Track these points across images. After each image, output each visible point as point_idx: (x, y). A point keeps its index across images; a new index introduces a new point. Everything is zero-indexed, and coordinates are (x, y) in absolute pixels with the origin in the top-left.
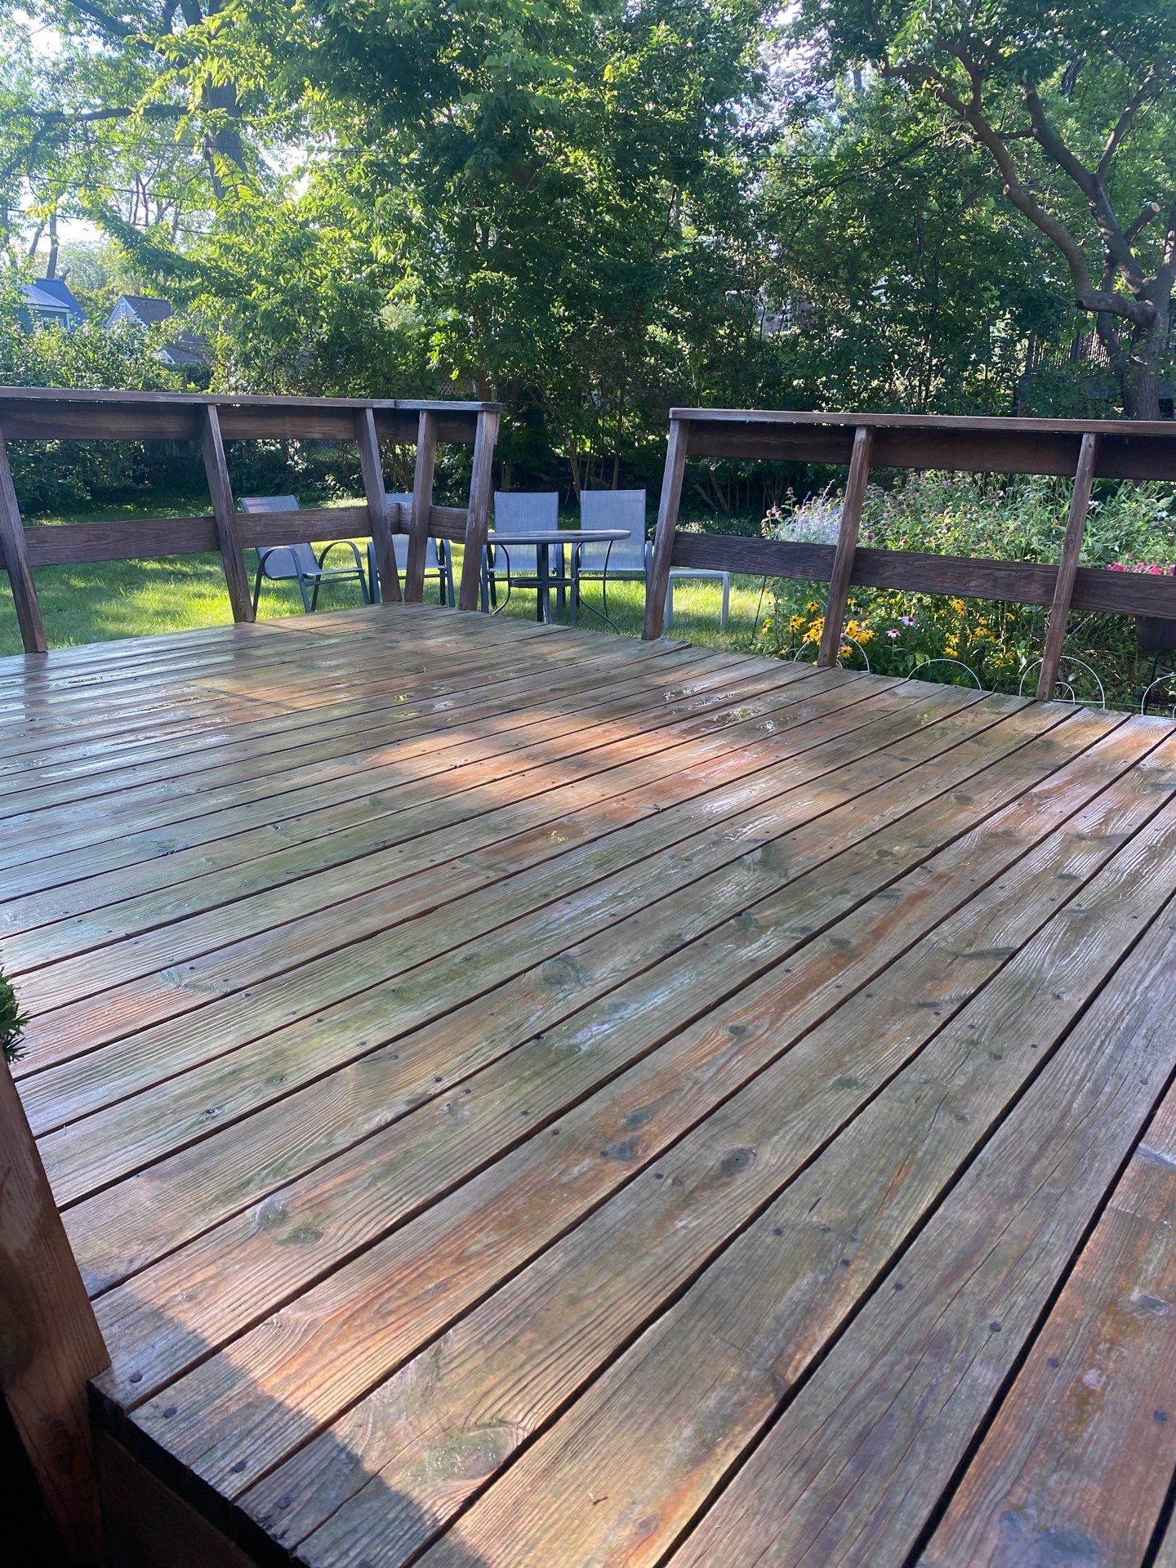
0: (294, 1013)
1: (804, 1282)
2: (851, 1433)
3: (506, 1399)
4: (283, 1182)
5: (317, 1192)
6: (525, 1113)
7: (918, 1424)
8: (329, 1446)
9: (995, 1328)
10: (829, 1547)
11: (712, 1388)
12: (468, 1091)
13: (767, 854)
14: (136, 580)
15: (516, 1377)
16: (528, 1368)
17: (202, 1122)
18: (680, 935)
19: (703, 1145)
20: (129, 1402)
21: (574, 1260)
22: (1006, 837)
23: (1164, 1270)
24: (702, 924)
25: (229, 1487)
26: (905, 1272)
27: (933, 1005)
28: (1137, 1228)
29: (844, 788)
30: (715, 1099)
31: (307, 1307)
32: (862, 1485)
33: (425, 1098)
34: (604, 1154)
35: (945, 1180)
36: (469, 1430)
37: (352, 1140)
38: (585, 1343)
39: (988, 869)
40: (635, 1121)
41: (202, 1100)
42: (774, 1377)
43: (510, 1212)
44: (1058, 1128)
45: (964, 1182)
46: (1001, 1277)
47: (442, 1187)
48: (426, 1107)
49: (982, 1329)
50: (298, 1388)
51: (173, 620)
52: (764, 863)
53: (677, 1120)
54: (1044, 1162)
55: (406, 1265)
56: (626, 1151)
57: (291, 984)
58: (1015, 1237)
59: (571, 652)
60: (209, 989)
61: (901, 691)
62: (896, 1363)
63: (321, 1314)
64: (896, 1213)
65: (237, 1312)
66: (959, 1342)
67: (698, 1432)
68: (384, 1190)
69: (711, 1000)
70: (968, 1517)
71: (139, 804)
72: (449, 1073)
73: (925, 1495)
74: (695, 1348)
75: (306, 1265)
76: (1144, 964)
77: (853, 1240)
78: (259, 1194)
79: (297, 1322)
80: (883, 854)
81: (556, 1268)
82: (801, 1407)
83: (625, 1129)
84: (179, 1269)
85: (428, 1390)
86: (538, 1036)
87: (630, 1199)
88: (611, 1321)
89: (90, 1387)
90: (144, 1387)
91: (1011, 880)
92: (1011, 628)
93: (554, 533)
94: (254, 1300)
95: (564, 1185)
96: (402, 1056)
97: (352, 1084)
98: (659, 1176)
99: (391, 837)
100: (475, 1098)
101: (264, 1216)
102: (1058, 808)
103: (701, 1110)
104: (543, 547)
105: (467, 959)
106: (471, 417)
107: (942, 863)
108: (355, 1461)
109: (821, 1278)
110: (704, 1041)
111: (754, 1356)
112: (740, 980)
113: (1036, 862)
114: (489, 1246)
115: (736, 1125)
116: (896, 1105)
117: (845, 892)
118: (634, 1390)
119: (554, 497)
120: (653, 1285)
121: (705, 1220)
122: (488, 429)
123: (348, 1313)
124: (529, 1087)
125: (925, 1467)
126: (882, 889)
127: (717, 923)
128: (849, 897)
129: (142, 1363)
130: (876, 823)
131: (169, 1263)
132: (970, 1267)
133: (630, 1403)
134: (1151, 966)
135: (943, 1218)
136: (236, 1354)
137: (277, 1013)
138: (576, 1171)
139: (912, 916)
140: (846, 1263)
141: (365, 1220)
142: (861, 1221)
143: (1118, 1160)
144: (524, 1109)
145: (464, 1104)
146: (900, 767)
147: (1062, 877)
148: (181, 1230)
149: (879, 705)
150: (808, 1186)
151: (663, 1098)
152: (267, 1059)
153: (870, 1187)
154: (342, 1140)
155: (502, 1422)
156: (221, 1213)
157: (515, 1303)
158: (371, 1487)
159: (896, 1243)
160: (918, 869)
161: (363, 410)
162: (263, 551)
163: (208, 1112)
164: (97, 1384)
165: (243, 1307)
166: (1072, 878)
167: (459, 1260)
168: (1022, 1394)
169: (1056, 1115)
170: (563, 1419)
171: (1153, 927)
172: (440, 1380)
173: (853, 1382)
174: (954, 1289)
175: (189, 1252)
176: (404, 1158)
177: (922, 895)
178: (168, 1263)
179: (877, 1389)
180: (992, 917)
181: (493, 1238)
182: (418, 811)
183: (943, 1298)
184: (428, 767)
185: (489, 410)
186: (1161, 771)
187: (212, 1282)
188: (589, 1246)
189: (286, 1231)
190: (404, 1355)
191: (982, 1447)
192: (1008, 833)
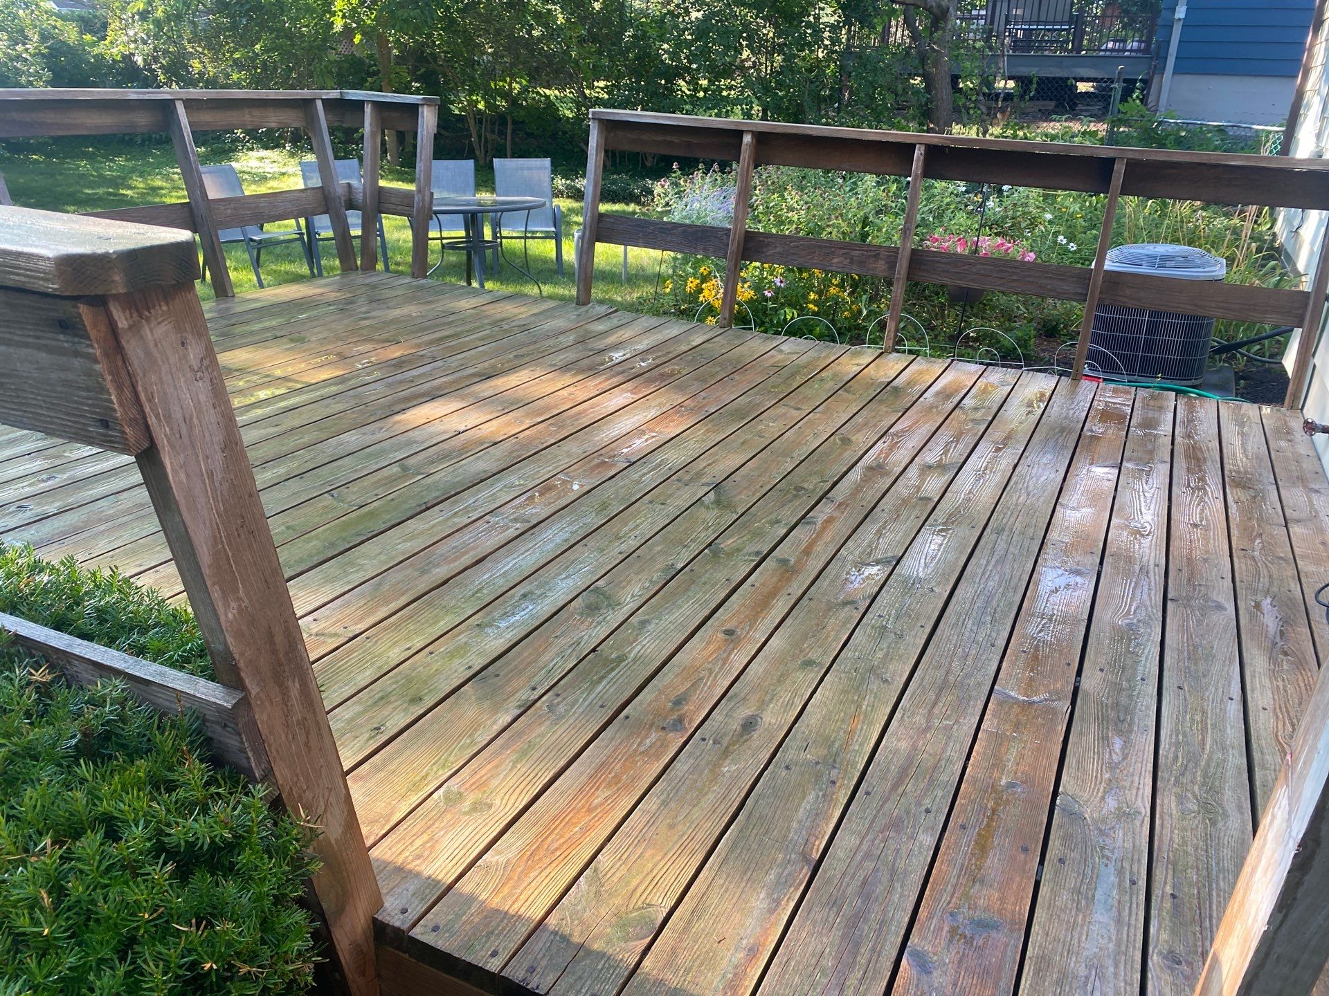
0: (409, 649)
1: (811, 797)
3: (648, 892)
4: (450, 773)
5: (478, 776)
6: (602, 706)
7: (893, 872)
9: (928, 811)
11: (771, 868)
12: (558, 695)
13: (718, 494)
15: (650, 877)
16: (655, 872)
17: (374, 737)
18: (673, 565)
19: (727, 715)
20: (405, 926)
21: (664, 801)
22: (877, 469)
23: (1018, 764)
24: (686, 556)
25: (493, 965)
26: (870, 784)
27: (852, 602)
28: (999, 739)
30: (727, 684)
31: (500, 853)
32: (869, 910)
33: (529, 704)
34: (663, 728)
35: (883, 723)
36: (631, 912)
37: (488, 738)
38: (686, 853)
39: (871, 495)
41: (369, 721)
42: (805, 857)
43: (613, 775)
46: (926, 781)
47: (561, 764)
48: (533, 709)
49: (920, 813)
50: (514, 903)
52: (717, 502)
53: (705, 700)
54: (941, 704)
55: (555, 818)
56: (679, 723)
57: (400, 626)
58: (930, 755)
60: (335, 635)
62: (875, 839)
63: (510, 856)
64: (857, 748)
65: (454, 861)
66: (909, 823)
67: (769, 895)
68: (524, 770)
69: (707, 612)
70: (930, 918)
72: (540, 683)
74: (754, 846)
75: (489, 826)
76: (983, 562)
77: (835, 767)
78: (437, 783)
80: (798, 489)
81: (655, 807)
82: (826, 872)
83: (672, 710)
84: (403, 838)
85: (597, 893)
86: (594, 650)
87: (689, 756)
88: (699, 836)
89: (375, 920)
90: (412, 915)
91: (888, 504)
94: (462, 853)
95: (643, 752)
96: (502, 674)
97: (473, 698)
98: (704, 740)
99: (430, 497)
100: (564, 699)
101: (447, 798)
102: (911, 444)
103: (719, 692)
104: (472, 215)
105: (523, 596)
106: (413, 109)
107: (839, 493)
108: (565, 939)
109: (821, 794)
110: (709, 643)
111: (791, 846)
112: (723, 595)
113: (902, 489)
114: (606, 799)
115: (744, 700)
116: (843, 675)
117: (779, 521)
118: (724, 876)
119: (471, 163)
120: (719, 810)
121: (739, 766)
122: (428, 120)
123: (529, 853)
124: (600, 688)
125: (901, 895)
126: (803, 517)
127: (696, 552)
128: (782, 525)
129: (404, 901)
130: (789, 463)
131: (394, 836)
132: (907, 775)
133: (724, 884)
134: (988, 562)
136: (465, 886)
137: (397, 649)
138: (648, 742)
139: (828, 535)
141: (518, 791)
142: (837, 754)
143: (984, 698)
144: (600, 703)
145: (558, 704)
146: (797, 415)
147: (921, 499)
148: (392, 813)
149: (771, 361)
150: (799, 736)
151: (692, 685)
152: (403, 685)
153: (838, 732)
154: (481, 740)
155: (651, 905)
156: (415, 799)
157: (635, 834)
158: (581, 953)
159: (861, 766)
160: (824, 500)
161: (312, 101)
163: (376, 729)
164: (379, 917)
165: (457, 858)
166: (928, 499)
167: (590, 811)
168: (948, 847)
169: (943, 672)
170: (686, 898)
171: (985, 533)
172: (602, 886)
173: (852, 854)
174: (900, 791)
175: (405, 827)
176: (529, 746)
177: (831, 520)
179: (867, 855)
180: (880, 533)
181: (607, 793)
182: (444, 474)
183: (895, 797)
185: (428, 103)
186: (976, 408)
187: (428, 845)
188: (672, 790)
189: (466, 805)
190: (574, 874)
191: (931, 880)
192: (880, 466)
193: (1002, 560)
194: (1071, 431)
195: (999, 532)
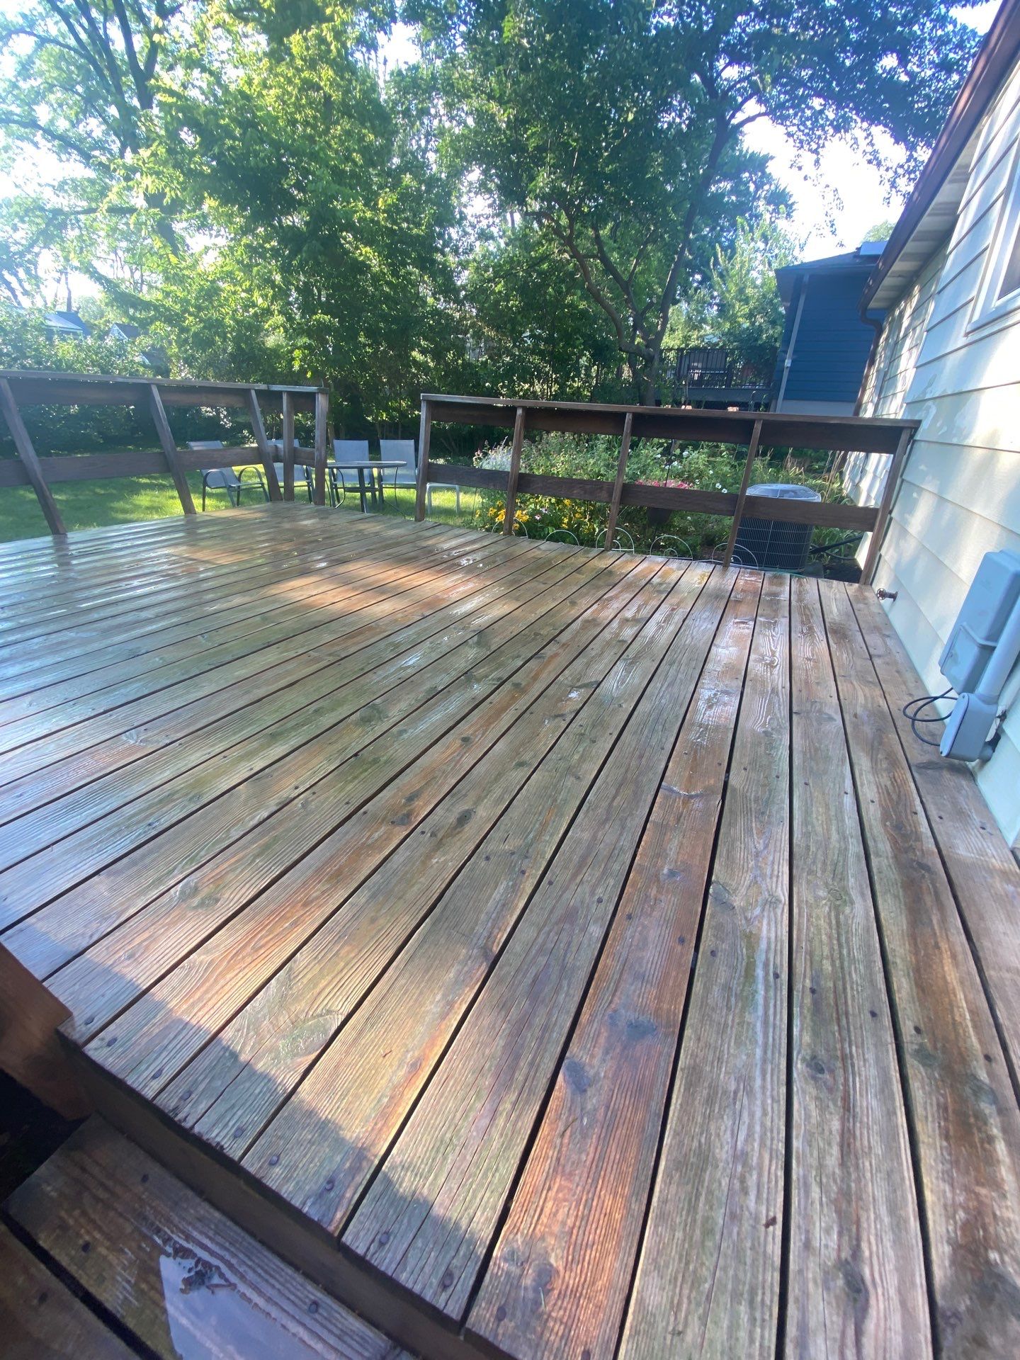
0: (211, 752)
1: (501, 888)
2: (528, 980)
3: (331, 996)
4: (197, 866)
5: (219, 870)
6: (346, 804)
8: (218, 1048)
9: (600, 901)
10: (517, 1058)
11: (452, 965)
12: (315, 793)
13: (480, 638)
14: (136, 489)
15: (338, 979)
16: (345, 971)
17: (147, 831)
18: (436, 687)
19: (447, 810)
20: (83, 1039)
21: (374, 893)
22: (592, 622)
23: (678, 853)
24: (447, 679)
25: (149, 1093)
26: (554, 873)
27: (562, 715)
29: (517, 599)
30: (454, 781)
31: (208, 952)
32: (535, 1013)
33: (289, 800)
34: (393, 823)
35: (572, 815)
36: (308, 1021)
37: (243, 832)
38: (380, 948)
39: (585, 640)
40: (410, 799)
41: (147, 817)
42: (485, 950)
43: (336, 868)
44: (624, 779)
45: (581, 814)
46: (601, 869)
47: (296, 857)
48: (290, 805)
49: (593, 903)
50: (198, 1011)
51: (157, 512)
52: (478, 644)
53: (434, 796)
54: (619, 798)
55: (272, 912)
56: (405, 819)
57: (209, 735)
58: (607, 844)
59: (378, 528)
60: (158, 742)
61: (543, 547)
62: (550, 931)
63: (217, 954)
64: (548, 838)
65: (162, 961)
66: (582, 913)
67: (444, 996)
68: (262, 863)
69: (451, 724)
70: (590, 1022)
71: (119, 626)
72: (303, 783)
73: (568, 1012)
74: (443, 940)
75: (210, 921)
76: (659, 685)
77: (526, 857)
78: (181, 876)
79: (201, 963)
80: (536, 634)
81: (363, 900)
82: (501, 968)
83: (405, 805)
84: (124, 937)
85: (283, 997)
86: (356, 755)
87: (407, 849)
89: (58, 1032)
90: (95, 1026)
91: (596, 645)
92: (592, 513)
93: (368, 462)
94: (173, 951)
95: (370, 845)
96: (276, 774)
97: (245, 796)
98: (423, 833)
99: (273, 639)
100: (318, 797)
101: (182, 892)
102: (616, 605)
103: (446, 789)
104: (361, 470)
105: (316, 711)
106: (312, 396)
107: (565, 637)
108: (235, 1056)
109: (511, 884)
110: (448, 747)
111: (475, 940)
112: (467, 710)
113: (607, 634)
114: (323, 893)
115: (465, 795)
116: (546, 774)
117: (518, 656)
118: (408, 974)
119: (366, 443)
120: (419, 903)
121: (448, 857)
122: (322, 403)
123: (234, 952)
124: (350, 787)
126: (537, 653)
127: (455, 679)
128: (521, 658)
129: (94, 1010)
130: (533, 618)
132: (586, 865)
133: (405, 984)
134: (662, 687)
135: (572, 837)
136: (160, 991)
137: (198, 754)
138: (376, 835)
139: (550, 668)
140: (523, 872)
141: (249, 884)
143: (653, 793)
144: (346, 801)
145: (312, 801)
146: (543, 587)
147: (618, 642)
148: (127, 909)
149: (533, 555)
150: (503, 827)
151: (426, 783)
152: (192, 784)
153: (534, 824)
154: (235, 834)
155: (329, 1012)
157: (338, 929)
158: (244, 1073)
159: (548, 856)
160: (552, 642)
161: (248, 391)
162: (205, 472)
163: (151, 824)
164: (62, 1029)
165: (166, 957)
166: (624, 641)
167: (305, 905)
168: (614, 939)
169: (623, 770)
170: (365, 1003)
171: (661, 665)
172: (290, 989)
173: (528, 948)
174: (578, 880)
175: (132, 923)
176: (275, 840)
177: (556, 655)
178: (117, 934)
179: (541, 950)
180: (588, 665)
181: (326, 887)
182: (290, 623)
183: (573, 887)
184: (297, 596)
185: (321, 392)
186: (661, 584)
187: (146, 943)
188: (383, 883)
189: (196, 901)
190: (269, 974)
191: (596, 976)
192: (594, 620)
193: (671, 684)
194: (722, 597)
195: (671, 664)
